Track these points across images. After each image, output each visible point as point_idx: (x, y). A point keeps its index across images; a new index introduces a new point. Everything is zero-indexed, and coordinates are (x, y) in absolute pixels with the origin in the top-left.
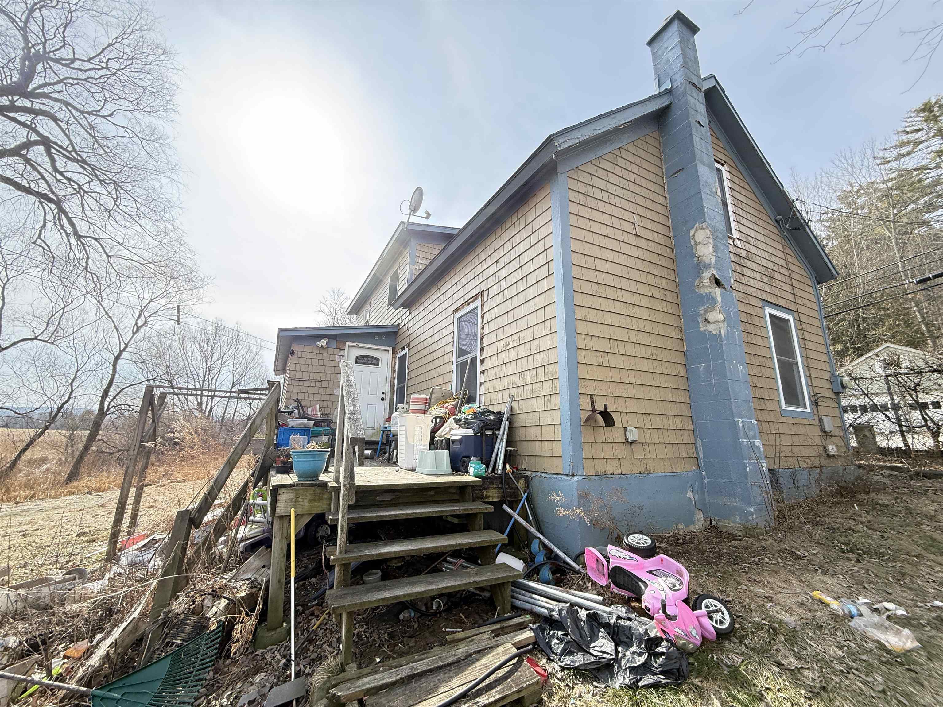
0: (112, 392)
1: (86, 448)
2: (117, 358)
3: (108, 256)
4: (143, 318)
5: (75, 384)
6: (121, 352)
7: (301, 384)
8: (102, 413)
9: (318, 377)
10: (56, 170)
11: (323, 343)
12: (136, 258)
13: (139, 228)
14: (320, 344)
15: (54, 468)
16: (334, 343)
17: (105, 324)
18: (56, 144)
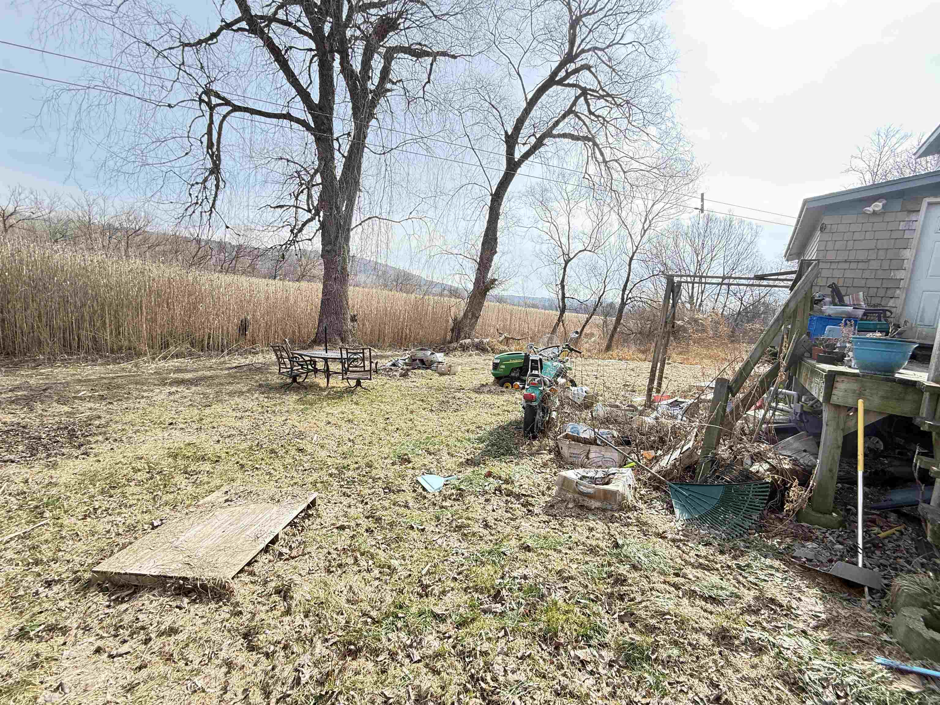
0: (629, 286)
1: (615, 328)
2: (631, 259)
3: (625, 172)
4: (648, 222)
5: (607, 281)
6: (634, 254)
7: (834, 266)
8: (623, 304)
9: (862, 256)
10: (591, 113)
11: (878, 206)
12: (643, 167)
13: (645, 138)
14: (870, 209)
15: (598, 340)
16: (897, 205)
17: (624, 232)
18: (590, 90)
